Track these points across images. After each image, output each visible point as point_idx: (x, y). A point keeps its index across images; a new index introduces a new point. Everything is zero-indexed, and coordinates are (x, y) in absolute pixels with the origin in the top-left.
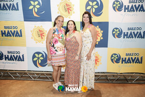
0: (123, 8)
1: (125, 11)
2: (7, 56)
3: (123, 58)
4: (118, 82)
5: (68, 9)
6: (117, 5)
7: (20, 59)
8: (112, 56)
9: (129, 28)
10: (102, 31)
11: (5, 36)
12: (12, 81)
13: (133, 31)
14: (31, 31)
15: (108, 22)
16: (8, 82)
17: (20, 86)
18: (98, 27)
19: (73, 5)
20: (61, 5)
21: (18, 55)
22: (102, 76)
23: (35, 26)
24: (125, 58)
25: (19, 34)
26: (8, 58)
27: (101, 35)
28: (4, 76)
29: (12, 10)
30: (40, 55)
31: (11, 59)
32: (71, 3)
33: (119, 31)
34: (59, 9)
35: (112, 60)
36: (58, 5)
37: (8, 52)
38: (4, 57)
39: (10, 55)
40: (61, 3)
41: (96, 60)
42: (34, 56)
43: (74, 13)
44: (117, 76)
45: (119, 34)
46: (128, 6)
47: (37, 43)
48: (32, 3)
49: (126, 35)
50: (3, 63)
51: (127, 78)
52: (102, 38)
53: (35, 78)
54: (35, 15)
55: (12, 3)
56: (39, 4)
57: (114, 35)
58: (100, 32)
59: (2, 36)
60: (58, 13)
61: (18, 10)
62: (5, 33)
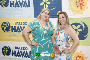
2: (14, 52)
11: (15, 31)
29: (24, 7)
31: (18, 55)
36: (69, 1)
37: (16, 48)
39: (17, 51)
50: (10, 58)
59: (12, 31)
60: (69, 9)
61: (29, 6)
62: (15, 29)
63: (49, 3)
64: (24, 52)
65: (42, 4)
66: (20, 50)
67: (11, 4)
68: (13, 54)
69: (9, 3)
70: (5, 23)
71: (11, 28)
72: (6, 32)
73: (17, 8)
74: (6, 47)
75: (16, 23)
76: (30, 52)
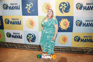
0: (83, 8)
1: (84, 10)
3: (81, 39)
4: (78, 53)
5: (48, 8)
6: (79, 6)
7: (20, 37)
8: (75, 38)
9: (86, 20)
10: (69, 22)
12: (16, 49)
13: (89, 22)
14: (26, 21)
15: (73, 17)
16: (14, 50)
17: (20, 52)
18: (67, 19)
19: (52, 6)
20: (44, 6)
21: (19, 35)
22: (68, 49)
23: (28, 19)
24: (83, 39)
25: (19, 23)
27: (68, 24)
28: (12, 46)
29: (16, 9)
30: (31, 36)
31: (15, 37)
32: (50, 4)
33: (80, 22)
34: (43, 8)
35: (75, 40)
36: (42, 6)
37: (14, 33)
40: (44, 5)
42: (28, 36)
44: (77, 49)
45: (80, 24)
46: (86, 7)
47: (29, 28)
48: (27, 5)
49: (84, 25)
50: (11, 39)
51: (84, 51)
52: (69, 26)
53: (28, 48)
54: (29, 12)
55: (16, 5)
56: (31, 5)
57: (77, 24)
59: (11, 24)
60: (42, 10)
61: (19, 9)
62: (12, 22)
63: (31, 7)
64: (18, 36)
65: (26, 8)
66: (16, 35)
67: (9, 8)
68: (12, 36)
69: (8, 8)
70: (6, 19)
71: (10, 22)
72: (7, 24)
73: (12, 10)
74: (8, 33)
75: (12, 19)
76: (21, 35)
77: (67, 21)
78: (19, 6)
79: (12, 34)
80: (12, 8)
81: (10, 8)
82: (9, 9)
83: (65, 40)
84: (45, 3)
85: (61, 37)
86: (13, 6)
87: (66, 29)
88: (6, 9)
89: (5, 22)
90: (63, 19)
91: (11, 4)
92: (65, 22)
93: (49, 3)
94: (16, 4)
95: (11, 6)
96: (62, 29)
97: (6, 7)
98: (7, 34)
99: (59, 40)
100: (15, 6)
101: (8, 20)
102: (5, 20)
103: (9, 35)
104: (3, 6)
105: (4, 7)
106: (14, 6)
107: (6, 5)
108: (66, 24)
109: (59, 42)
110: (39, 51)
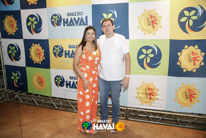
5: (153, 22)
10: (203, 54)
12: (73, 114)
18: (196, 47)
19: (161, 17)
26: (69, 84)
28: (64, 106)
32: (156, 13)
38: (65, 83)
40: (142, 15)
41: (191, 96)
43: (161, 27)
48: (105, 15)
52: (203, 64)
55: (80, 17)
56: (113, 16)
58: (199, 55)
77: (199, 51)
78: (86, 18)
79: (67, 79)
80: (70, 23)
81: (67, 22)
82: (64, 25)
83: (190, 95)
84: (145, 10)
85: (180, 88)
86: (73, 17)
87: (194, 71)
88: (58, 24)
89: (55, 54)
90: (186, 46)
91: (68, 15)
92: (193, 53)
93: (154, 10)
94: (80, 13)
95: (69, 18)
96: (185, 70)
97: (57, 21)
98: (56, 79)
99: (177, 95)
100: (77, 18)
101: (60, 49)
102: (54, 49)
103: (60, 82)
104: (52, 18)
105: (53, 20)
106: (74, 19)
107: (58, 17)
108: (194, 59)
109: (175, 99)
110: (126, 119)
